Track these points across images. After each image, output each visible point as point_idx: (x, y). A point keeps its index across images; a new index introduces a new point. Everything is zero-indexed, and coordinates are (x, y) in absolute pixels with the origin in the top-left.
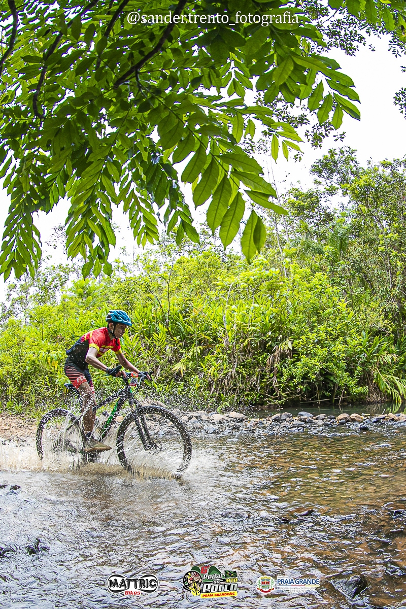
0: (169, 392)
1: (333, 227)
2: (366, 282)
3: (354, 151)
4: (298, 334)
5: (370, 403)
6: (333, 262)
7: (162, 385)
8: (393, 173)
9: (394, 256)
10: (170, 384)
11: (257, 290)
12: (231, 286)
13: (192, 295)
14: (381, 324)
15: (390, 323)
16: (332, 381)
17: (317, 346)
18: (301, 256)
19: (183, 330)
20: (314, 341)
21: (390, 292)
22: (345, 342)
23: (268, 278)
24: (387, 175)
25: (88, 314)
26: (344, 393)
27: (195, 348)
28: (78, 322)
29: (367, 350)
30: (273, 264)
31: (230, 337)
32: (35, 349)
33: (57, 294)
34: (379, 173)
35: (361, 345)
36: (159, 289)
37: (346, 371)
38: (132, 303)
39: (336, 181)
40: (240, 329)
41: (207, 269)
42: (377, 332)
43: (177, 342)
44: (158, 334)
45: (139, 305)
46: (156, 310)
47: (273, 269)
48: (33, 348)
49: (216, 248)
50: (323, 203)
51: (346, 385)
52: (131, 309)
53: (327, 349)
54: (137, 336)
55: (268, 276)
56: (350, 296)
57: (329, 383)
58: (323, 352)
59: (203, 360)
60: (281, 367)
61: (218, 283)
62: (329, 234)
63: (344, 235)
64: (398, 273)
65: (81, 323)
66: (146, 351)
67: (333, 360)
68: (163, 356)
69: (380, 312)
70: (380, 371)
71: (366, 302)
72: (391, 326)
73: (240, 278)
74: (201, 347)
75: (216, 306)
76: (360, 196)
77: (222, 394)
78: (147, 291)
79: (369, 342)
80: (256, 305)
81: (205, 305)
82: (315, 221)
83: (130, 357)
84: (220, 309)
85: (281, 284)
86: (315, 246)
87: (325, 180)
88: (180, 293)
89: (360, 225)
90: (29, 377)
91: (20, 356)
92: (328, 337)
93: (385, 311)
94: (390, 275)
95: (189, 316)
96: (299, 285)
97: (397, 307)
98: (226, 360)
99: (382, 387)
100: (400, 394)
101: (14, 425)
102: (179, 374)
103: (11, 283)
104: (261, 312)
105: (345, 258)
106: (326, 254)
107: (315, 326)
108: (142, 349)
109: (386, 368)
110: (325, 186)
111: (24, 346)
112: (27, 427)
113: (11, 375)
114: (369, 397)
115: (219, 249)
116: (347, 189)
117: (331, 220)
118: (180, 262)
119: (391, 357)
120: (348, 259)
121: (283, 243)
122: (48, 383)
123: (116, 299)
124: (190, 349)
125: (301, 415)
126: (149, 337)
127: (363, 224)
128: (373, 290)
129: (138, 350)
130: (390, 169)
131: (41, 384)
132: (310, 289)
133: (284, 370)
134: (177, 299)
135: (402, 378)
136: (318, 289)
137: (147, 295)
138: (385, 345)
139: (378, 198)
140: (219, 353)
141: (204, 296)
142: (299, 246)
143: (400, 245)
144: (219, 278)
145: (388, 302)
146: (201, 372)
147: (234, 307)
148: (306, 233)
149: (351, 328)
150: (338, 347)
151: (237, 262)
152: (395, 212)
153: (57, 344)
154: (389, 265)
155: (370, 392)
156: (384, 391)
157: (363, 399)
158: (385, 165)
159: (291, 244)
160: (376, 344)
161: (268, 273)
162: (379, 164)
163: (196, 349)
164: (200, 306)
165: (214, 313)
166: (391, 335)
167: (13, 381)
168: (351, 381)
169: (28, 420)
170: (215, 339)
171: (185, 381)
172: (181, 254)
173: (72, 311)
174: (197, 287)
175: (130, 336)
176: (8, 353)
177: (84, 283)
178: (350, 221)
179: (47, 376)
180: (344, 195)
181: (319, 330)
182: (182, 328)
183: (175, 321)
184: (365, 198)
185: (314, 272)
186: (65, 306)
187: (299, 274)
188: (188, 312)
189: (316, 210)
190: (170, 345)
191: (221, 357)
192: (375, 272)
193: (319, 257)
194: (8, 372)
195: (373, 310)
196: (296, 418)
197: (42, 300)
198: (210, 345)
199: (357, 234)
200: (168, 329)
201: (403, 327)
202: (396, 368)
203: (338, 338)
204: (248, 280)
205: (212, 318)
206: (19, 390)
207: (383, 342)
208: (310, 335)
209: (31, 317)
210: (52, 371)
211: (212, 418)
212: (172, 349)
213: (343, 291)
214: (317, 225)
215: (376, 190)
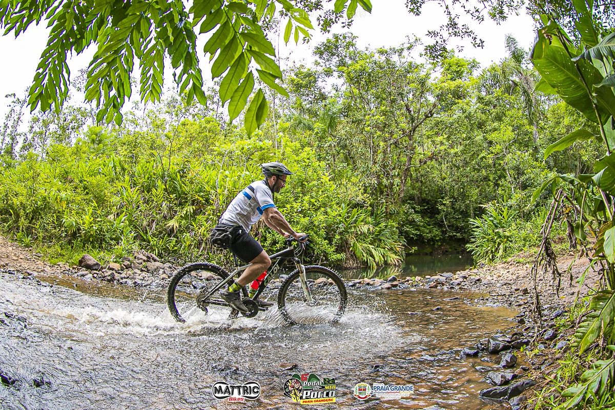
0: (162, 246)
1: (325, 105)
2: (349, 158)
3: (355, 37)
4: (282, 203)
5: (346, 269)
6: (321, 139)
7: (156, 239)
8: (388, 60)
9: (378, 136)
10: (163, 239)
11: (249, 158)
12: (227, 152)
13: (191, 157)
14: (360, 198)
15: (369, 197)
16: (312, 248)
17: (300, 215)
18: (292, 131)
19: (179, 189)
20: (297, 210)
21: (371, 168)
22: (326, 213)
23: (261, 149)
24: (382, 61)
25: (97, 161)
26: (322, 259)
27: (189, 207)
28: (88, 167)
29: (346, 221)
30: (267, 136)
31: (221, 200)
32: (48, 186)
33: (72, 136)
34: (374, 59)
35: (340, 216)
36: (163, 147)
37: (325, 239)
38: (137, 157)
39: (334, 64)
40: (231, 194)
41: (207, 133)
42: (355, 205)
43: (173, 200)
44: (157, 190)
45: (143, 159)
46: (157, 166)
47: (267, 141)
48: (46, 184)
49: (218, 115)
50: (320, 84)
51: (325, 252)
52: (135, 163)
53: (309, 218)
54: (138, 190)
55: (261, 147)
56: (334, 171)
57: (309, 249)
58: (305, 221)
59: (195, 220)
60: (265, 232)
61: (215, 148)
62: (321, 112)
63: (334, 114)
64: (379, 152)
65: (90, 168)
66: (145, 205)
67: (313, 229)
68: (159, 212)
69: (360, 187)
70: (357, 240)
71: (347, 177)
72: (369, 199)
73: (235, 146)
74: (194, 207)
75: (212, 169)
76: (355, 79)
77: (210, 253)
78: (151, 148)
79: (348, 213)
80: (247, 173)
81: (201, 168)
82: (310, 99)
83: (129, 209)
84: (214, 173)
85: (271, 155)
86: (306, 122)
87: (324, 61)
88: (179, 154)
89: (349, 106)
90: (39, 213)
91: (34, 190)
92: (311, 207)
93: (365, 186)
94: (372, 153)
95: (186, 177)
96: (288, 157)
97: (376, 182)
98: (215, 222)
99: (358, 254)
100: (375, 261)
101: (21, 256)
102: (172, 230)
103: (35, 116)
104: (251, 179)
105: (332, 135)
106: (316, 130)
107: (299, 196)
108: (141, 202)
109: (362, 237)
110: (324, 67)
111: (38, 180)
112: (34, 261)
113: (24, 207)
114: (346, 263)
115: (220, 116)
116: (343, 72)
117: (325, 99)
118: (184, 124)
119: (367, 227)
120: (335, 137)
121: (278, 117)
122: (55, 221)
123: (123, 150)
124: (184, 207)
125: (282, 277)
126: (148, 192)
127: (352, 105)
128: (355, 166)
129: (138, 203)
130: (385, 56)
131: (49, 221)
132: (298, 162)
133: (268, 235)
134: (177, 159)
135: (377, 247)
136: (305, 162)
137: (151, 151)
138: (363, 216)
139: (370, 82)
140: (209, 215)
141: (202, 159)
142: (292, 121)
143: (385, 126)
144: (217, 144)
145: (368, 177)
146: (192, 230)
147: (227, 173)
148: (300, 109)
149: (332, 200)
150: (319, 218)
151: (235, 130)
152: (384, 96)
153: (67, 184)
154: (372, 144)
155: (347, 259)
156: (360, 258)
157: (340, 265)
158: (382, 52)
159: (285, 119)
160: (354, 215)
161: (261, 144)
162: (375, 51)
163: (190, 209)
164: (197, 168)
165: (208, 176)
166: (369, 208)
167: (25, 213)
168: (329, 249)
169: (35, 254)
170: (207, 200)
171: (178, 238)
172: (186, 116)
173: (84, 155)
174: (196, 150)
175: (131, 188)
176: (24, 185)
177: (98, 130)
178: (341, 101)
179: (55, 215)
180: (339, 77)
181: (304, 200)
182: (178, 187)
183: (173, 179)
184: (358, 81)
185: (303, 147)
186: (79, 149)
187: (290, 147)
188: (185, 172)
189: (312, 89)
190: (166, 201)
191: (211, 218)
192: (360, 150)
193: (308, 132)
194: (21, 203)
195: (354, 184)
196: (278, 280)
197: (59, 139)
198: (202, 206)
199: (346, 114)
200: (166, 186)
201: (380, 200)
202: (372, 238)
203: (319, 208)
204: (243, 149)
205: (206, 181)
206: (30, 223)
207: (361, 213)
208: (295, 205)
209: (48, 153)
210: (60, 210)
211: (200, 275)
212: (167, 206)
213: (328, 166)
214: (311, 103)
215: (369, 75)
